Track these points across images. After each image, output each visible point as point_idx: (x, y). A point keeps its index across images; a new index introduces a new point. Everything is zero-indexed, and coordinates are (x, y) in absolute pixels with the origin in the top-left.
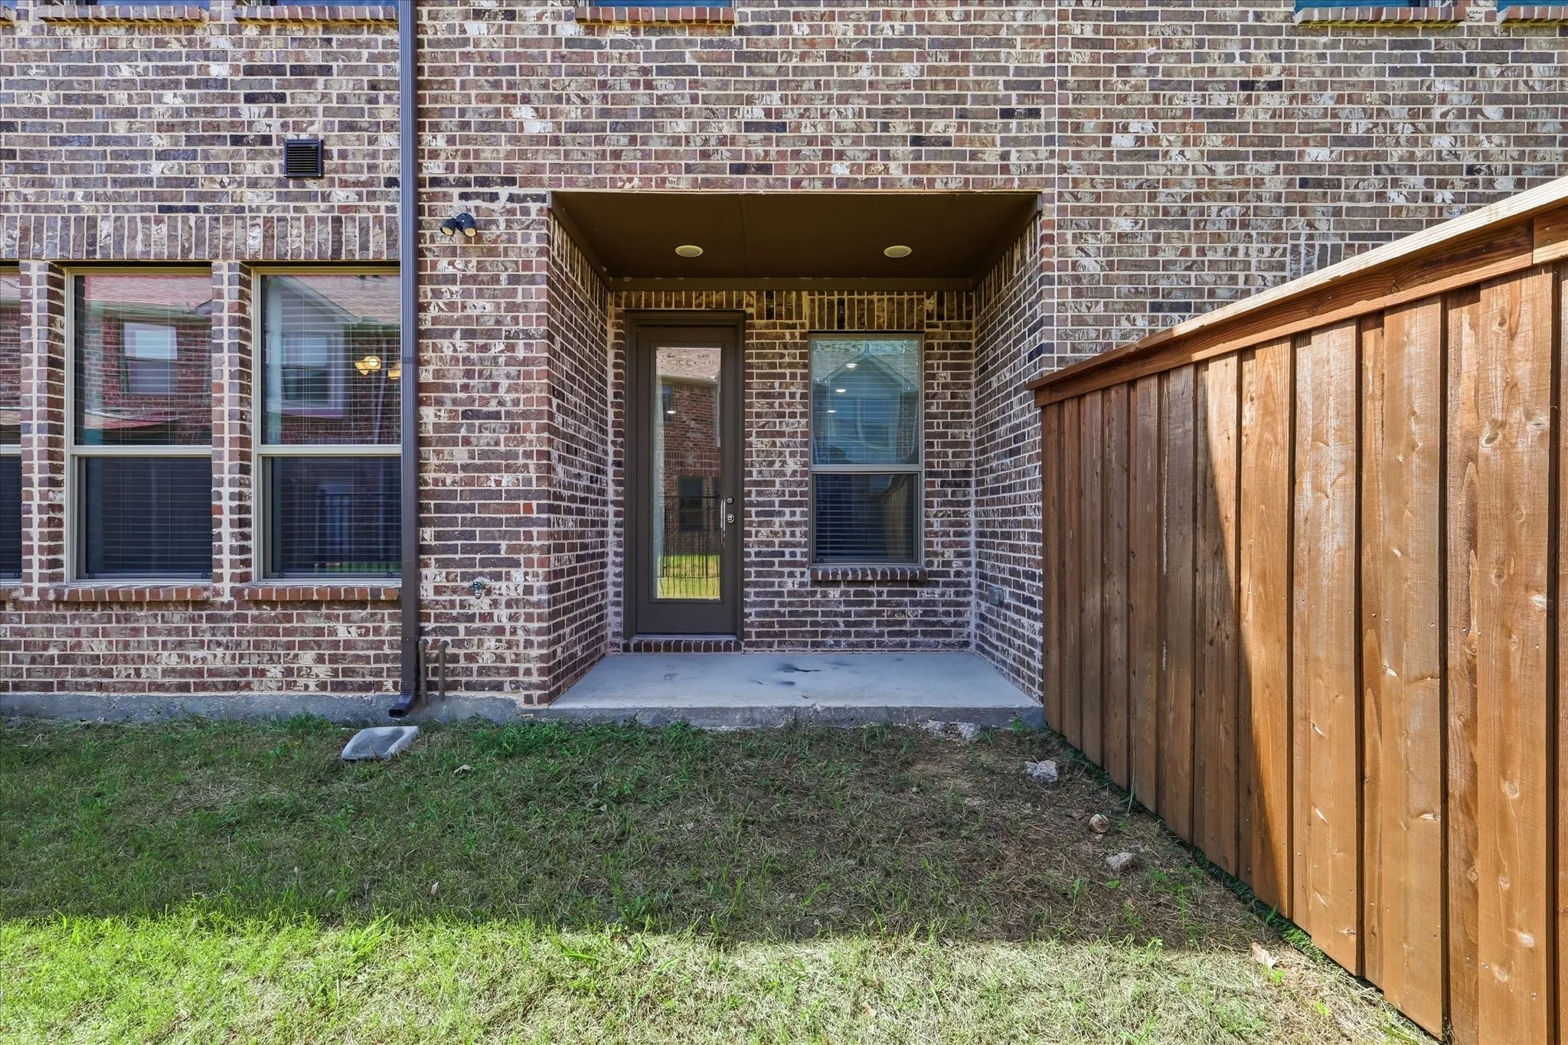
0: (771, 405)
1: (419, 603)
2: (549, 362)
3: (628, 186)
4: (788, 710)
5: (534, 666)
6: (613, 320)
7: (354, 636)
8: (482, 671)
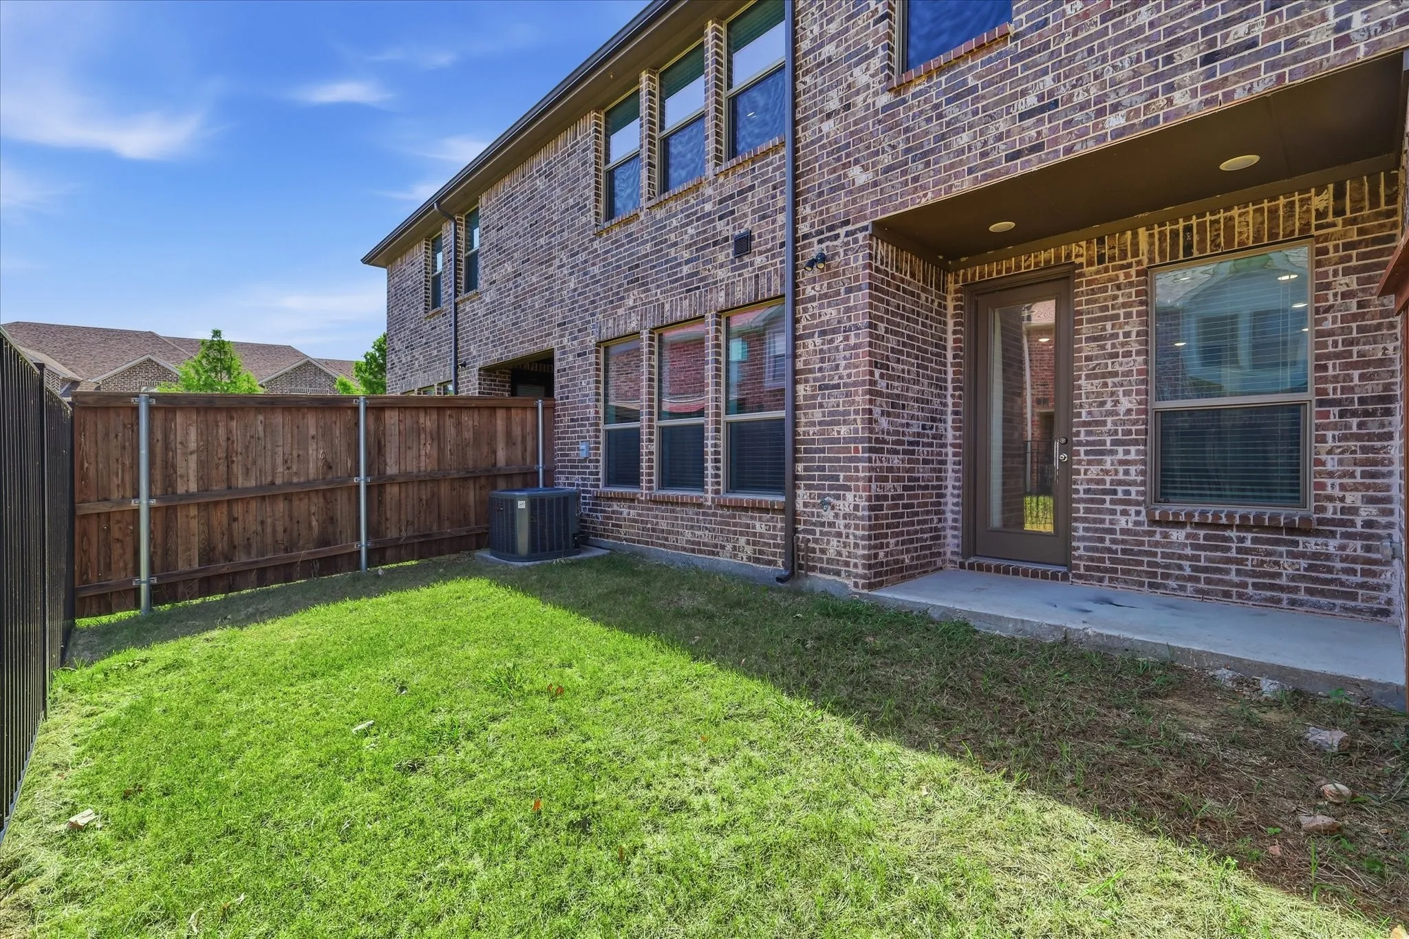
0: (1103, 347)
1: (795, 512)
2: (870, 344)
3: (924, 200)
4: (1057, 628)
5: (860, 562)
6: (953, 295)
7: (763, 531)
8: (830, 561)
